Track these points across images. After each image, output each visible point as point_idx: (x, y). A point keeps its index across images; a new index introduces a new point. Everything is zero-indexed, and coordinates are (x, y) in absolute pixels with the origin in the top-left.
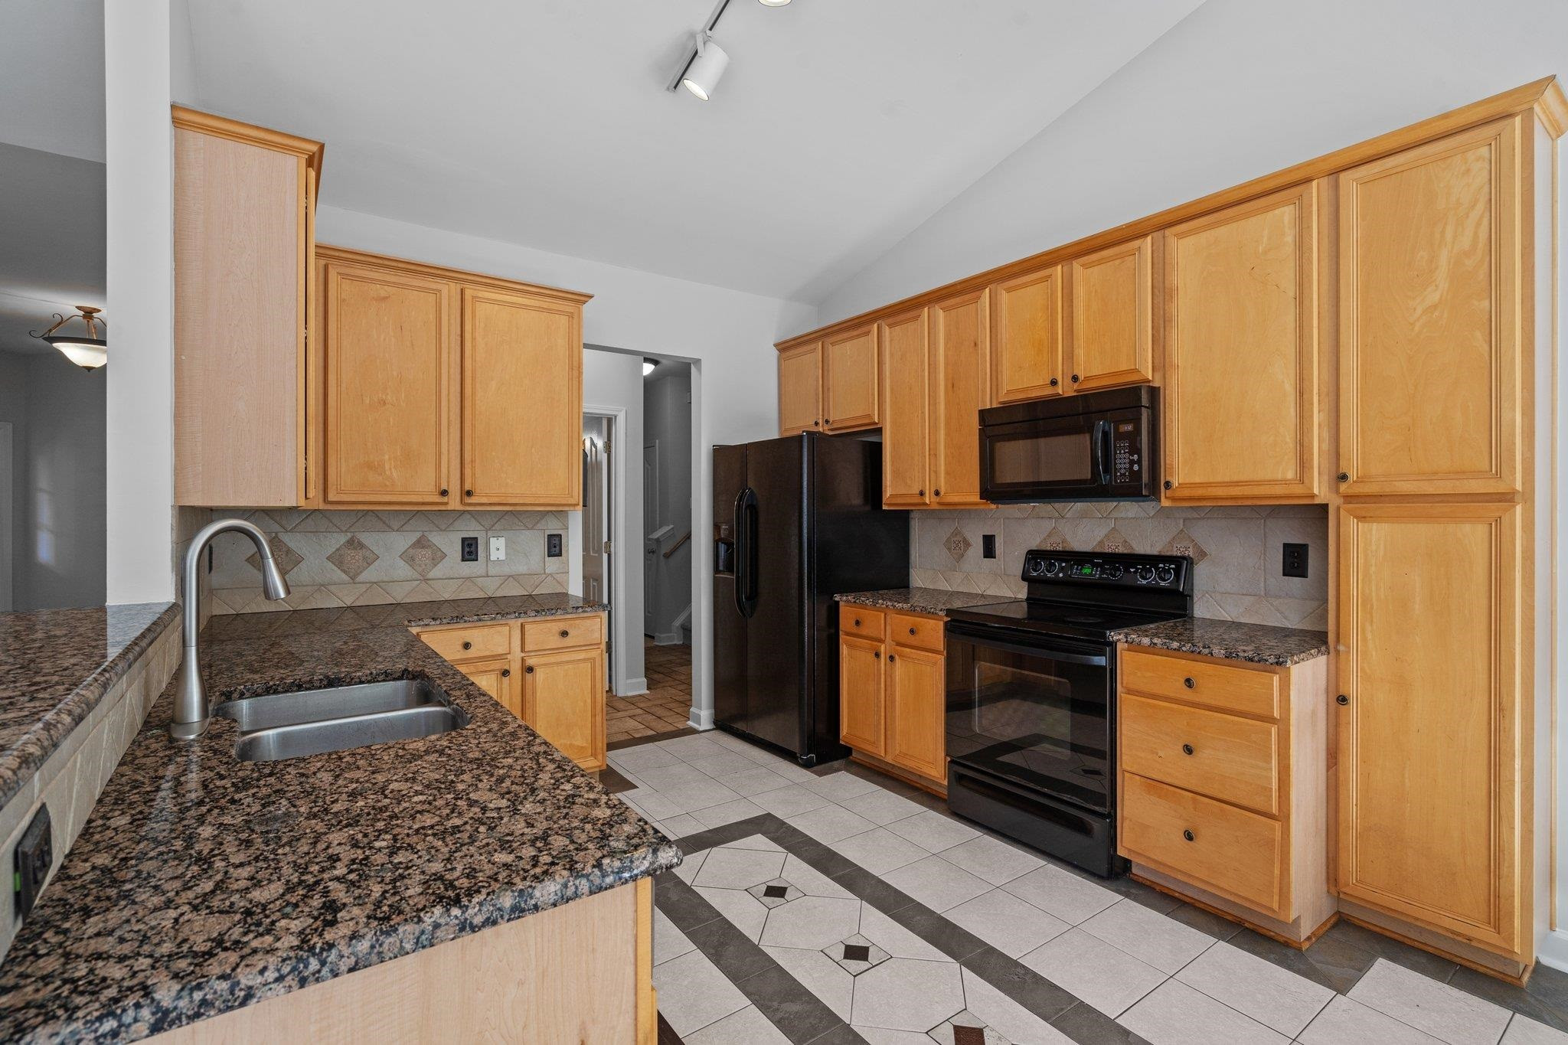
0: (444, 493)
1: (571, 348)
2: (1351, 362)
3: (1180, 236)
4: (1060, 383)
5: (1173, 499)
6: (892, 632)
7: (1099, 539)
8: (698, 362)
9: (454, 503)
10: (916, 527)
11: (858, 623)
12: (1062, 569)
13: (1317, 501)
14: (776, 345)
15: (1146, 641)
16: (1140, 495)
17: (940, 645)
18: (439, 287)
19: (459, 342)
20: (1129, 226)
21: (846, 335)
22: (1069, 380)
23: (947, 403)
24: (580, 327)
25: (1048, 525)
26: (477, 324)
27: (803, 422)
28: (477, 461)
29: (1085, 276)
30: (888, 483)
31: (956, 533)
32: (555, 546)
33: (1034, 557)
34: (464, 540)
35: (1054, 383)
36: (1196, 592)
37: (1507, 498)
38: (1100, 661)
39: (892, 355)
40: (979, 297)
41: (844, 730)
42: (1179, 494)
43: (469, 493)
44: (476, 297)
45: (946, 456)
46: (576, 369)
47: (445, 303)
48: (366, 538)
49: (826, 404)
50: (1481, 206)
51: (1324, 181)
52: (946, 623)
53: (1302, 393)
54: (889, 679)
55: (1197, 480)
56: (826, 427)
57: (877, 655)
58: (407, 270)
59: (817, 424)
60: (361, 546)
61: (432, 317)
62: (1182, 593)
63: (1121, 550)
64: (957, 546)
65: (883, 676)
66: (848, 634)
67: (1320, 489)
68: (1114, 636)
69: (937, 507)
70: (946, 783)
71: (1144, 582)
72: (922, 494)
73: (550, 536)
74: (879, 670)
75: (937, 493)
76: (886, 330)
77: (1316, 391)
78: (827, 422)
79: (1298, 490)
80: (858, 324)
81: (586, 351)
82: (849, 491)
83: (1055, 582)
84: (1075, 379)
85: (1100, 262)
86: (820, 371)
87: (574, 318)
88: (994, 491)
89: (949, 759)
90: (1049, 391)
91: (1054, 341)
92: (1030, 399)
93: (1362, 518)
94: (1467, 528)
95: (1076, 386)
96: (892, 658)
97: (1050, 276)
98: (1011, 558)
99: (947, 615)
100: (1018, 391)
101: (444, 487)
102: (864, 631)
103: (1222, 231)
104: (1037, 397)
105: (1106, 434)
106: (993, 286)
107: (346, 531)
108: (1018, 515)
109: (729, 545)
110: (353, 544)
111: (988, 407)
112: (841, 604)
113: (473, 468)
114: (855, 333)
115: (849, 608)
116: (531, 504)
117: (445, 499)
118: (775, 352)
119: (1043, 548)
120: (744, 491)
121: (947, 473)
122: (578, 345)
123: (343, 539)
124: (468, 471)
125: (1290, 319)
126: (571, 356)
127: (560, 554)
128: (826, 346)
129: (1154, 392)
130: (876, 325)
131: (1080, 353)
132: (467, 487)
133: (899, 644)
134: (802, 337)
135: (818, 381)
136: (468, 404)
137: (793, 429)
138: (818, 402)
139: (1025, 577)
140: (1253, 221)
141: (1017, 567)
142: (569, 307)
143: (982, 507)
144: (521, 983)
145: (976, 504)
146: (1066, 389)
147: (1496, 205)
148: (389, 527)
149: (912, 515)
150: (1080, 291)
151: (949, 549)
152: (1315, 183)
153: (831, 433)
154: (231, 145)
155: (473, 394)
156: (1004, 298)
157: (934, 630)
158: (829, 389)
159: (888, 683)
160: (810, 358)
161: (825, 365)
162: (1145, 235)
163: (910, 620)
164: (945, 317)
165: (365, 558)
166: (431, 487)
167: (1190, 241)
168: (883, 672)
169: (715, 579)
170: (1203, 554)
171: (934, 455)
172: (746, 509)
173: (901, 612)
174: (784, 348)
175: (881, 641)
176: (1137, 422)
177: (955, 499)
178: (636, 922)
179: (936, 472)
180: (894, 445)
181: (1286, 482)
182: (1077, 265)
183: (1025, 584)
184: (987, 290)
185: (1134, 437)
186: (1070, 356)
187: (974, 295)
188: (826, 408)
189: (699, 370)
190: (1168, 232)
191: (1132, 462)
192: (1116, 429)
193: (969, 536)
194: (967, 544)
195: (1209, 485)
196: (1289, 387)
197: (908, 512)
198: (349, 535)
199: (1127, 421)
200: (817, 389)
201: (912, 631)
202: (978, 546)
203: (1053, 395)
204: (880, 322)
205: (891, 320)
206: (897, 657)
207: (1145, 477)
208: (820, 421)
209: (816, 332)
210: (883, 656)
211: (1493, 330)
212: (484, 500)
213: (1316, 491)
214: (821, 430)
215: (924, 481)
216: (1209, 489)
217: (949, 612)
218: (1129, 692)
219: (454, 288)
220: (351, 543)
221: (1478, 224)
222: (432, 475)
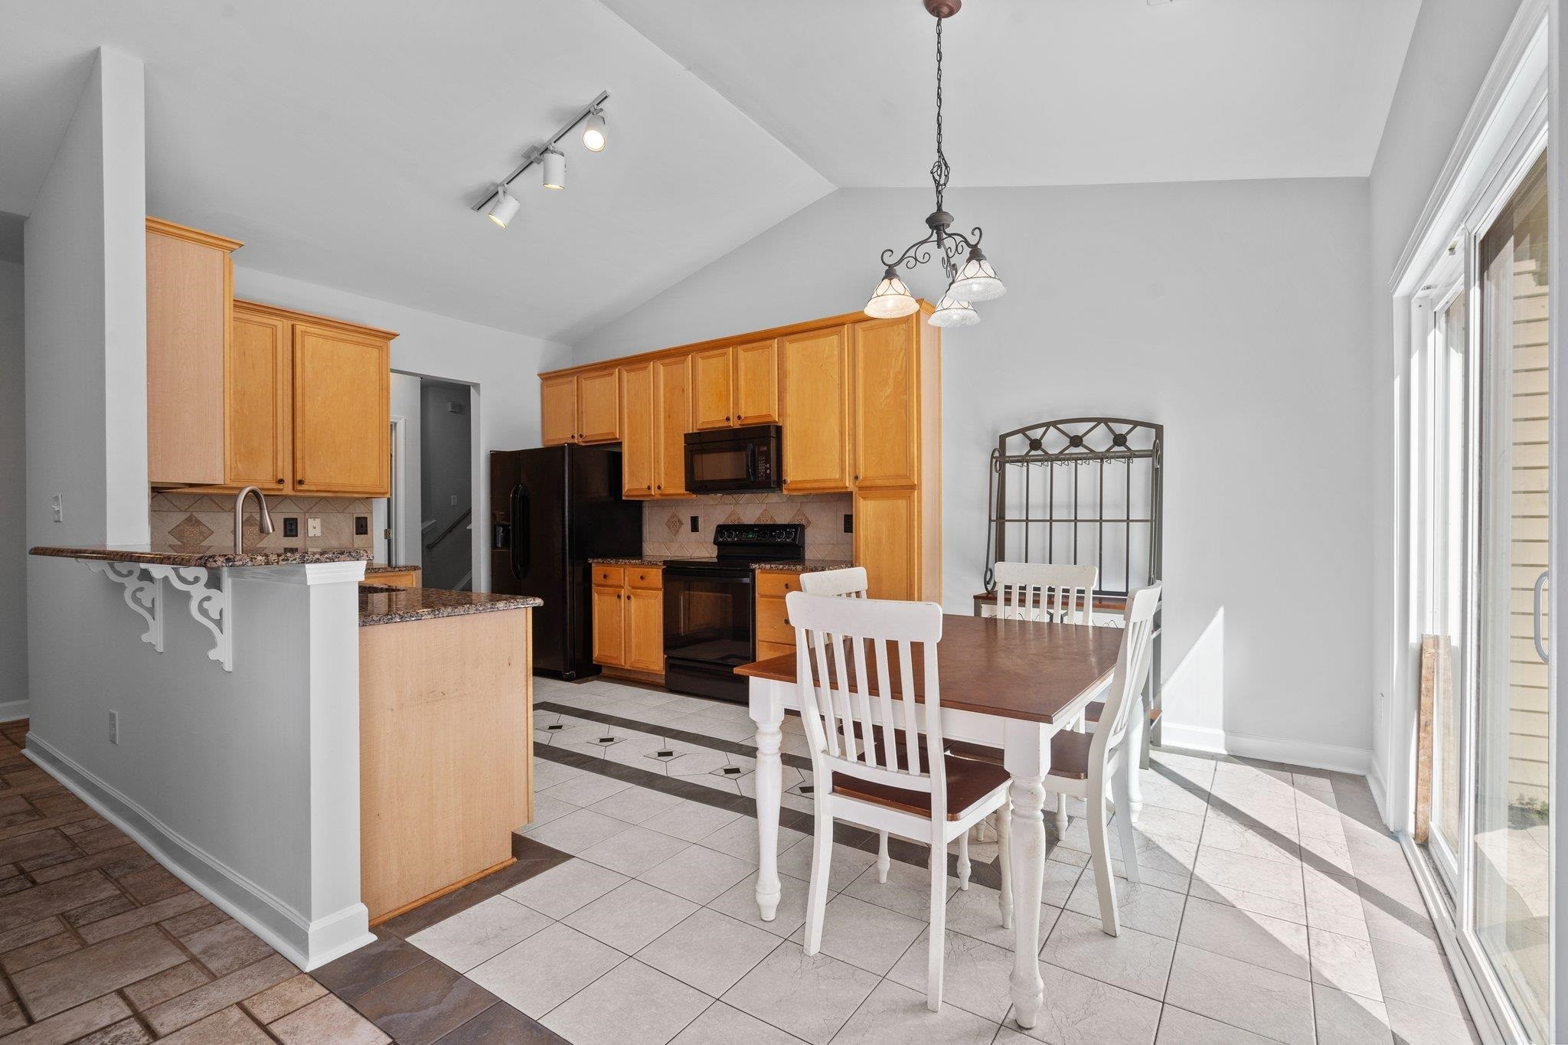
0: (281, 481)
1: (380, 372)
2: (860, 420)
3: (791, 342)
4: (731, 419)
5: (789, 490)
6: (629, 580)
7: (757, 517)
8: (477, 386)
9: (287, 489)
10: (647, 512)
11: (605, 576)
12: (736, 536)
13: (849, 490)
14: (540, 375)
15: (768, 566)
16: (771, 487)
17: (660, 585)
18: (275, 323)
19: (291, 366)
20: (766, 332)
21: (597, 374)
22: (736, 418)
23: (666, 429)
24: (388, 356)
25: (730, 509)
26: (306, 352)
27: (563, 435)
28: (306, 457)
29: (745, 356)
30: (626, 482)
31: (674, 516)
32: (362, 526)
33: (721, 529)
34: (286, 520)
35: (728, 419)
36: (806, 545)
37: (912, 487)
38: (747, 580)
39: (628, 392)
40: (685, 360)
41: (596, 653)
42: (790, 487)
43: (301, 482)
44: (305, 332)
45: (665, 463)
46: (384, 389)
47: (279, 335)
48: (201, 517)
49: (580, 423)
50: (903, 351)
51: (850, 325)
52: (663, 569)
53: (842, 433)
54: (627, 612)
55: (799, 479)
56: (580, 440)
57: (619, 597)
58: (249, 309)
59: (573, 437)
60: (198, 523)
61: (269, 346)
62: (797, 546)
63: (769, 522)
64: (674, 525)
65: (623, 611)
66: (598, 585)
67: (849, 484)
68: (754, 566)
69: (659, 497)
70: (664, 673)
71: (779, 540)
72: (649, 488)
73: (358, 519)
74: (620, 607)
75: (659, 488)
76: (625, 374)
77: (847, 433)
78: (581, 436)
79: (840, 484)
80: (605, 367)
81: (392, 375)
82: (598, 487)
83: (733, 544)
84: (739, 417)
85: (753, 349)
86: (576, 398)
87: (384, 352)
88: (697, 485)
89: (666, 656)
90: (726, 424)
91: (728, 390)
92: (716, 428)
93: (865, 498)
94: (900, 501)
95: (740, 422)
96: (629, 598)
97: (726, 353)
98: (708, 532)
99: (664, 565)
100: (708, 422)
101: (280, 477)
102: (609, 582)
103: (809, 343)
104: (719, 428)
105: (753, 451)
106: (694, 354)
107: (185, 511)
108: (711, 502)
109: (505, 527)
110: (192, 521)
111: (691, 432)
112: (593, 565)
113: (304, 463)
114: (602, 373)
115: (598, 569)
116: (350, 492)
117: (281, 486)
118: (538, 381)
119: (727, 523)
120: (517, 487)
121: (666, 474)
122: (384, 370)
123: (183, 516)
124: (299, 465)
125: (836, 395)
126: (381, 380)
127: (366, 533)
128: (579, 380)
129: (779, 430)
130: (617, 370)
131: (742, 402)
132: (299, 477)
133: (633, 588)
134: (560, 371)
135: (574, 406)
136: (299, 413)
137: (554, 440)
138: (574, 421)
139: (716, 542)
140: (821, 340)
141: (711, 536)
142: (378, 342)
143: (687, 496)
144: (490, 638)
145: (684, 494)
146: (734, 424)
147: (908, 352)
148: (223, 509)
149: (644, 504)
150: (742, 365)
151: (669, 527)
152: (846, 326)
153: (584, 444)
154: (179, 242)
155: (303, 406)
156: (700, 362)
157: (656, 576)
158: (582, 413)
159: (627, 616)
160: (568, 388)
161: (580, 392)
162: (775, 338)
163: (640, 571)
164: (664, 370)
165: (201, 533)
166: (270, 477)
167: (795, 345)
168: (623, 607)
169: (492, 552)
170: (809, 523)
171: (657, 461)
172: (520, 499)
173: (635, 565)
174: (548, 378)
175: (622, 587)
176: (768, 445)
177: (671, 491)
178: (527, 626)
179: (658, 473)
180: (630, 455)
181: (835, 480)
182: (740, 349)
183: (716, 547)
184: (690, 356)
185: (767, 454)
186: (736, 403)
187: (682, 358)
188: (580, 427)
189: (478, 391)
190: (785, 338)
191: (766, 469)
192: (759, 449)
193: (682, 518)
194: (681, 523)
195: (805, 481)
196: (837, 431)
197: (641, 502)
198: (188, 514)
199: (765, 445)
200: (573, 410)
201: (642, 578)
202: (688, 525)
203: (727, 427)
204: (620, 367)
205: (628, 368)
206: (632, 596)
207: (774, 477)
208: (576, 435)
209: (573, 369)
210: (623, 598)
211: (906, 407)
212: (313, 488)
213: (847, 485)
214: (576, 441)
215: (651, 479)
216: (805, 484)
217: (665, 562)
218: (762, 596)
219: (288, 323)
220: (189, 520)
221: (903, 358)
222: (270, 469)
